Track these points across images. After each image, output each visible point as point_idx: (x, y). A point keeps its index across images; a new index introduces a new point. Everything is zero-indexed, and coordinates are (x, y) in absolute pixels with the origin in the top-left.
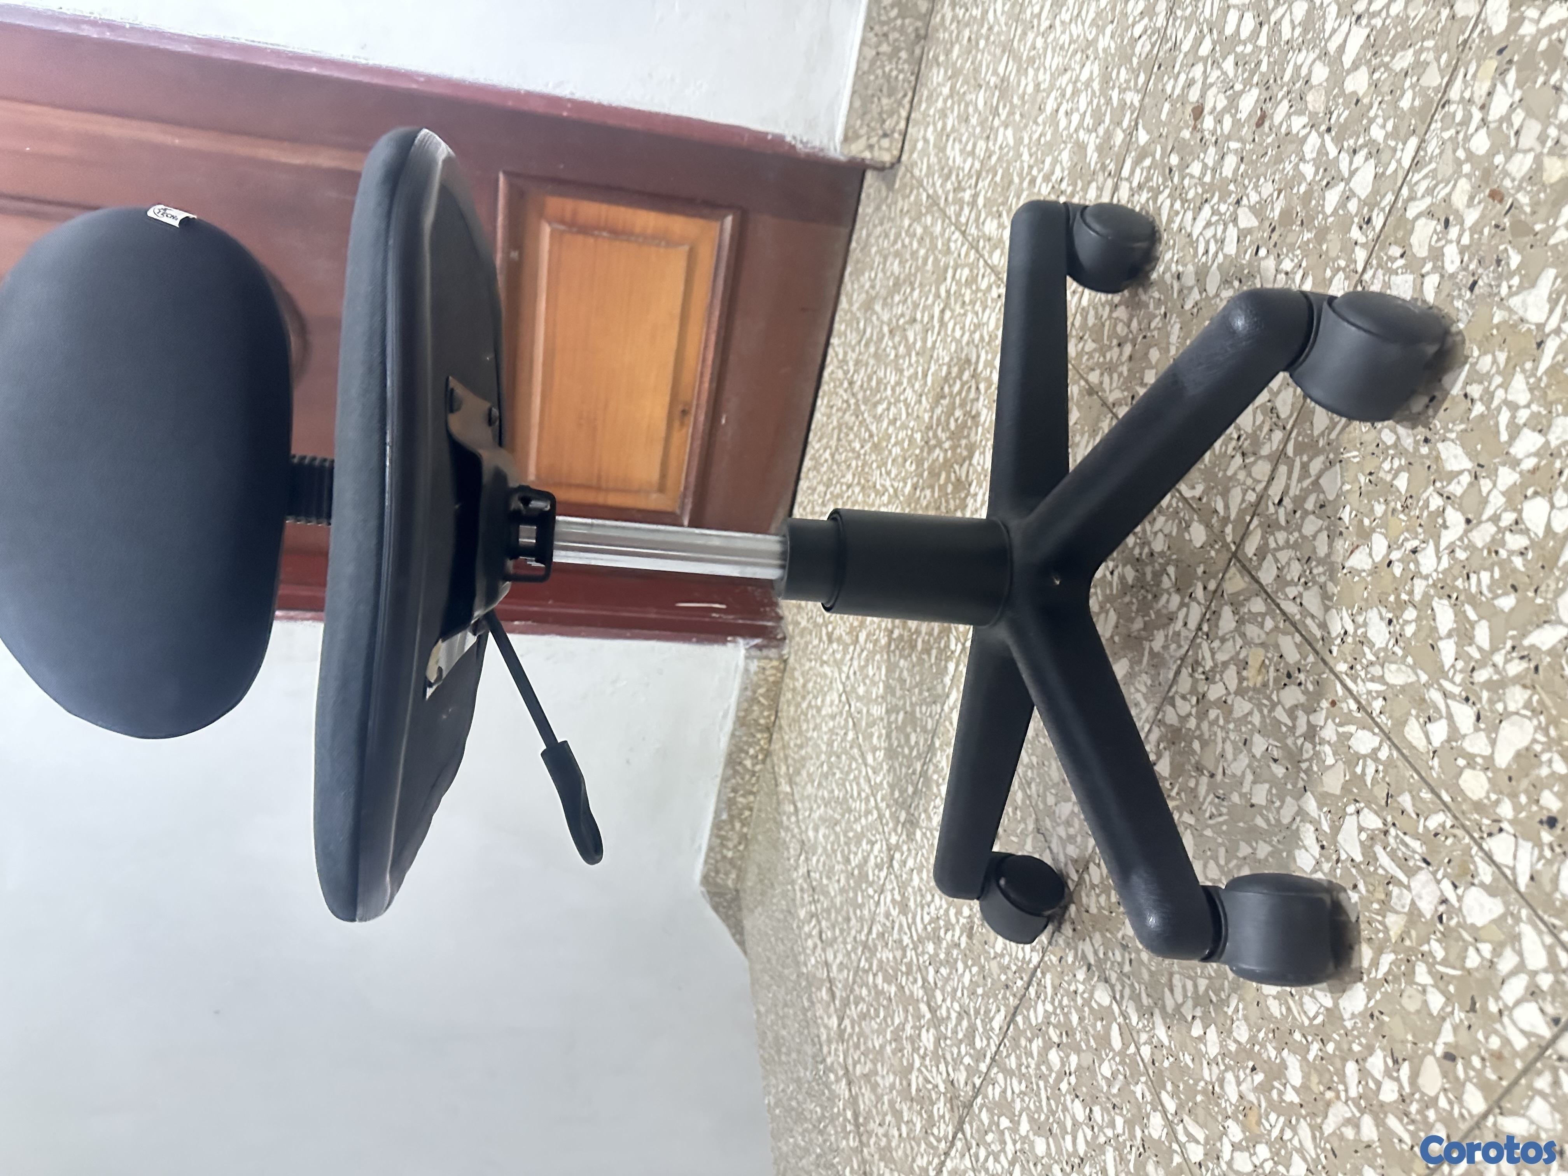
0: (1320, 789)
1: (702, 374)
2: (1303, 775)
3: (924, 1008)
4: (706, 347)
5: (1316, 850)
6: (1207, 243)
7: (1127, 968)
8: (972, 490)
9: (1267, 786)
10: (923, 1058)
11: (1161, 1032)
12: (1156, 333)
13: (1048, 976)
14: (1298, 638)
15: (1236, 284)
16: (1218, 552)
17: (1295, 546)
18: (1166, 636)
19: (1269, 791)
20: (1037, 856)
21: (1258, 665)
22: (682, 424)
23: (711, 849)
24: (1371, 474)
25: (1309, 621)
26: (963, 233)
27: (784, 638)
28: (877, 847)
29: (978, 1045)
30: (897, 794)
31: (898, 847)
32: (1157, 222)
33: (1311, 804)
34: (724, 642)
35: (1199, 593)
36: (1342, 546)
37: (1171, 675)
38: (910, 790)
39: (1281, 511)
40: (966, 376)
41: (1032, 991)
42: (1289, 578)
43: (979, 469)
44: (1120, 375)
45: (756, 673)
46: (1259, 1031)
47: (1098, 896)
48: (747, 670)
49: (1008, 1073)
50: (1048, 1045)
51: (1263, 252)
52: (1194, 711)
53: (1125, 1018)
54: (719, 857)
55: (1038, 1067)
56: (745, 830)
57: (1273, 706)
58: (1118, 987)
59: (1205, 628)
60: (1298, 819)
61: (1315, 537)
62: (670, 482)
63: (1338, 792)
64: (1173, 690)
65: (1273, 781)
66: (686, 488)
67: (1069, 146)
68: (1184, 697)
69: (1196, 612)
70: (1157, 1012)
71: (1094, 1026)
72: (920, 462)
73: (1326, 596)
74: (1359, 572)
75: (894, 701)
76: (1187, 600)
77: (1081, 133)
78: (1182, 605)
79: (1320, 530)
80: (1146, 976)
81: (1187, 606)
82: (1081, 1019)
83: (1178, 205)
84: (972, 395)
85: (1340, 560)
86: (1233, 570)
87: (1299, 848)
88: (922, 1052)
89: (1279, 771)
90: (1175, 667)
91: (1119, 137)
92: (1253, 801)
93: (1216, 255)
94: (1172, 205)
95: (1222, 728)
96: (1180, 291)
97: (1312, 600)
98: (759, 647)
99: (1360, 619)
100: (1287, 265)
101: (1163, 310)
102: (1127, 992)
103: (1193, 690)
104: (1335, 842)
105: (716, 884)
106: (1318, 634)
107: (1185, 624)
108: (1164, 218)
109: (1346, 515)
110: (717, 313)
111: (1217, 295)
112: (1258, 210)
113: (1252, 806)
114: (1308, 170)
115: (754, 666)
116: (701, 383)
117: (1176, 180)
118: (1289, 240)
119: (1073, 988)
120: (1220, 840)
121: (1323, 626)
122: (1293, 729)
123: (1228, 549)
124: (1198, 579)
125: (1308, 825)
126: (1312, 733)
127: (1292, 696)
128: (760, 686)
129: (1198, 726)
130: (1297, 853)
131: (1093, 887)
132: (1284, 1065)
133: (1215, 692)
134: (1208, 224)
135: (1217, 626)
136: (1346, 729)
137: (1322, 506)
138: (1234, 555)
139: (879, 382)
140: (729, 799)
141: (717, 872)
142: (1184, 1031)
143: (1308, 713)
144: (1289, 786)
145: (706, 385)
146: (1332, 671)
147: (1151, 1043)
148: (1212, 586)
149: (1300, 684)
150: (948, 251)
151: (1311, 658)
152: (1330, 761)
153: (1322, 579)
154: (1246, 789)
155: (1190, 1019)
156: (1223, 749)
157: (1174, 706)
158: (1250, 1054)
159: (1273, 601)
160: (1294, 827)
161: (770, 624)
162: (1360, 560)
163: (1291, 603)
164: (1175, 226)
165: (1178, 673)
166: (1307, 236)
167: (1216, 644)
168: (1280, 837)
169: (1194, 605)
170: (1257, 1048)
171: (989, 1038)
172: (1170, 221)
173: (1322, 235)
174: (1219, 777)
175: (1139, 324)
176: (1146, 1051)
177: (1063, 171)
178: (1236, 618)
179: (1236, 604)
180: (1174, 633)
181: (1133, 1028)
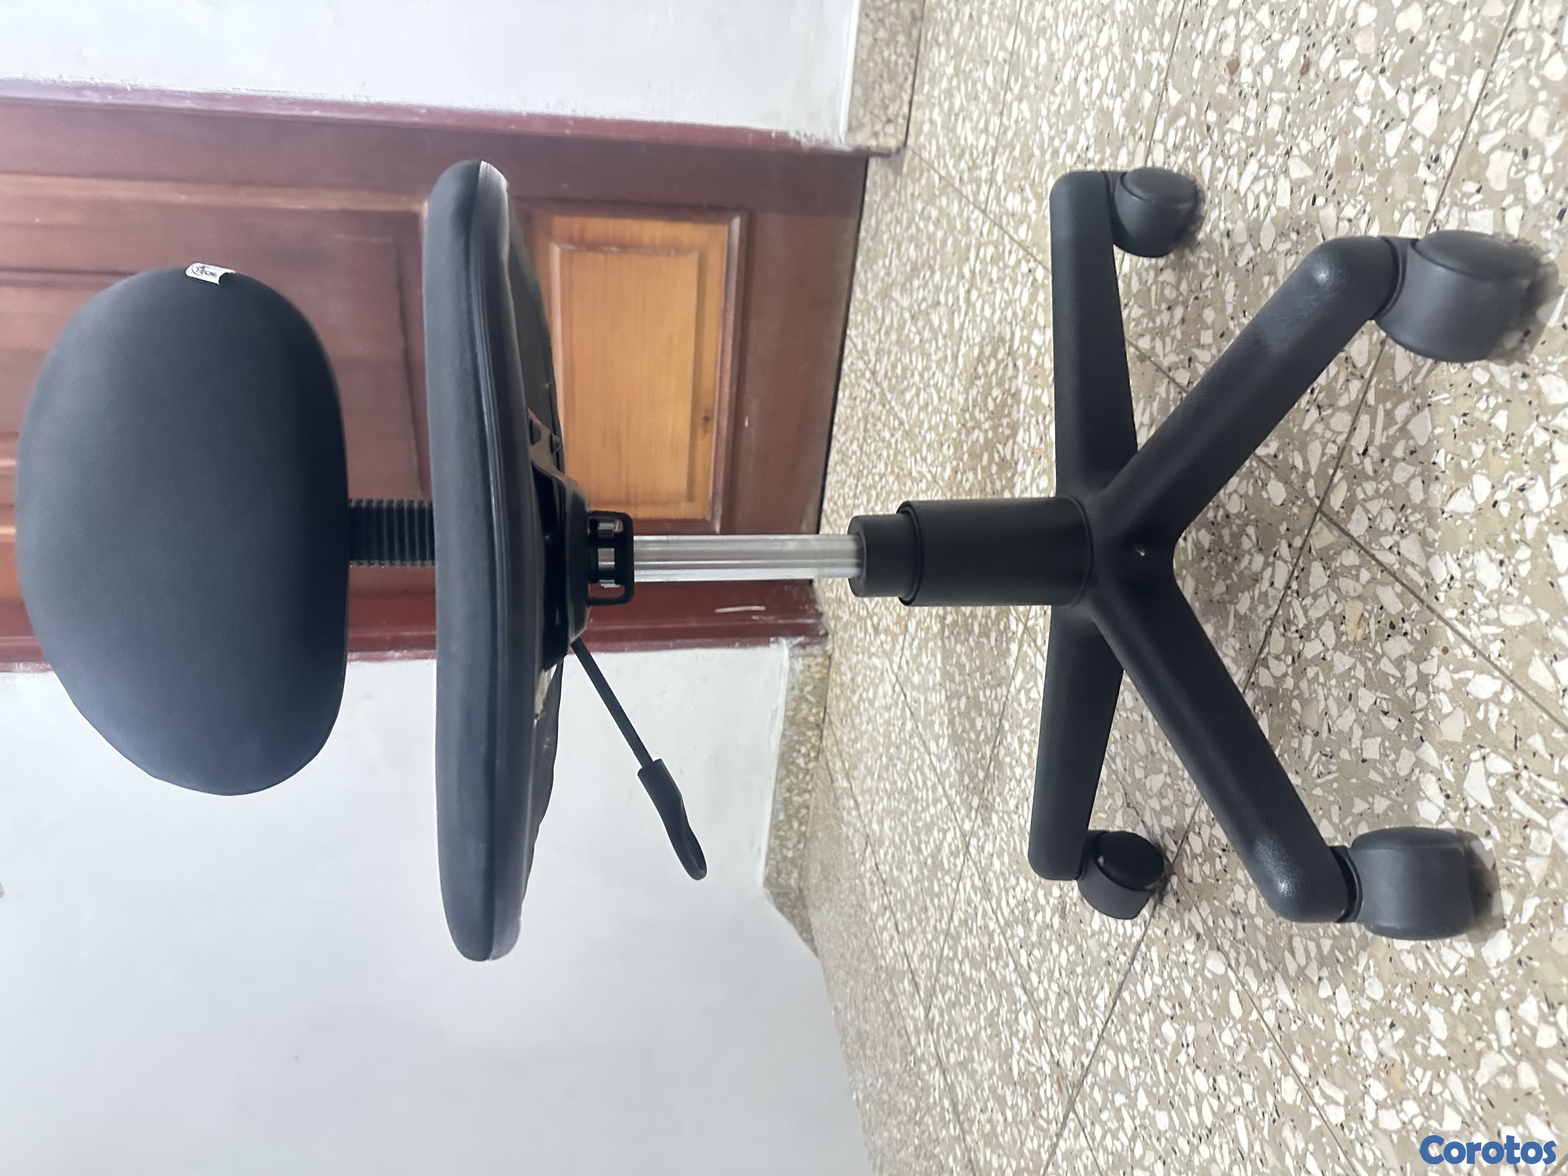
0: (1438, 739)
1: (721, 379)
2: (1417, 725)
3: (1019, 992)
4: (723, 351)
5: (1440, 800)
6: (1257, 197)
7: (1240, 935)
8: (1020, 468)
9: (1379, 739)
10: (1023, 1041)
11: (1285, 997)
12: (1209, 293)
13: (1154, 950)
14: (1399, 588)
15: (1294, 236)
16: (1300, 508)
17: (1386, 495)
18: (1252, 598)
19: (1382, 744)
20: (1129, 830)
21: (1357, 620)
22: (706, 431)
23: (771, 850)
24: (1465, 415)
25: (1409, 570)
26: (984, 212)
27: (827, 634)
28: (950, 836)
29: (1083, 1024)
30: (966, 780)
31: (973, 833)
32: (1199, 182)
33: (1429, 753)
34: (767, 643)
35: (1284, 551)
36: (1438, 491)
37: (1262, 636)
38: (981, 775)
39: (1367, 461)
40: (1001, 354)
41: (1137, 965)
42: (1382, 528)
43: (1025, 446)
44: (1173, 339)
45: (801, 672)
46: (1395, 987)
47: (1201, 865)
48: (792, 670)
49: (1119, 1050)
50: (1160, 1019)
51: (1320, 201)
52: (1290, 670)
53: (1243, 985)
54: (779, 857)
55: (1151, 1041)
56: (803, 828)
57: (1378, 659)
58: (1233, 955)
59: (1294, 586)
60: (1417, 770)
61: (1407, 484)
62: (698, 491)
63: (1459, 739)
64: (1266, 651)
65: (1385, 734)
66: (714, 494)
67: (1093, 113)
68: (1277, 658)
69: (1282, 572)
70: (1278, 977)
71: (1210, 996)
72: (958, 445)
73: (1426, 544)
74: (1461, 516)
75: (953, 687)
76: (1271, 559)
77: (1105, 100)
78: (1266, 564)
79: (1413, 477)
80: (1262, 941)
81: (1273, 565)
82: (1194, 990)
83: (1220, 163)
84: (1010, 372)
85: (1438, 505)
86: (1319, 525)
87: (1422, 799)
88: (1021, 1035)
89: (1391, 723)
90: (1264, 629)
91: (1147, 99)
92: (1366, 755)
93: (1268, 208)
94: (1214, 163)
95: (1323, 685)
96: (1231, 249)
97: (1410, 547)
98: (802, 646)
99: (1467, 563)
100: (1349, 212)
101: (1214, 270)
102: (1243, 959)
103: (1287, 650)
104: (1461, 790)
105: (779, 886)
106: (1422, 582)
107: (1272, 584)
108: (1206, 177)
109: (1440, 459)
110: (731, 317)
111: (1273, 249)
112: (1312, 159)
113: (1364, 761)
114: (1364, 114)
115: (799, 665)
116: (721, 387)
117: (1215, 137)
118: (1350, 186)
119: (1182, 959)
120: (1331, 798)
121: (1426, 573)
122: (1402, 680)
123: (1312, 504)
124: (1282, 537)
125: (1429, 775)
126: (1423, 682)
127: (1397, 646)
128: (806, 684)
129: (1296, 685)
130: (1419, 804)
131: (1195, 856)
132: (1426, 1019)
133: (1311, 649)
134: (1256, 179)
135: (1307, 583)
136: (1462, 675)
137: (1412, 453)
138: (1319, 510)
139: (904, 370)
140: (785, 799)
141: (779, 873)
142: (1310, 992)
143: (1418, 664)
144: (1404, 738)
145: (727, 390)
146: (1440, 617)
147: (1275, 1008)
148: (1298, 542)
149: (1406, 634)
150: (968, 231)
151: (1415, 607)
152: (1447, 708)
153: (1421, 526)
154: (1355, 743)
155: (1316, 980)
156: (1326, 706)
157: (1268, 668)
158: (1387, 1011)
159: (1367, 552)
160: (1414, 778)
161: (810, 621)
162: (1461, 503)
163: (1388, 553)
164: (1219, 184)
165: (1268, 633)
166: (1369, 180)
167: (1308, 601)
168: (1399, 789)
169: (1279, 563)
170: (1394, 1004)
171: (1094, 1017)
172: (1213, 179)
173: (1385, 177)
174: (1324, 734)
175: (1189, 285)
176: (1270, 1017)
177: (1088, 139)
178: (1328, 573)
179: (1326, 559)
180: (1260, 593)
181: (1253, 994)
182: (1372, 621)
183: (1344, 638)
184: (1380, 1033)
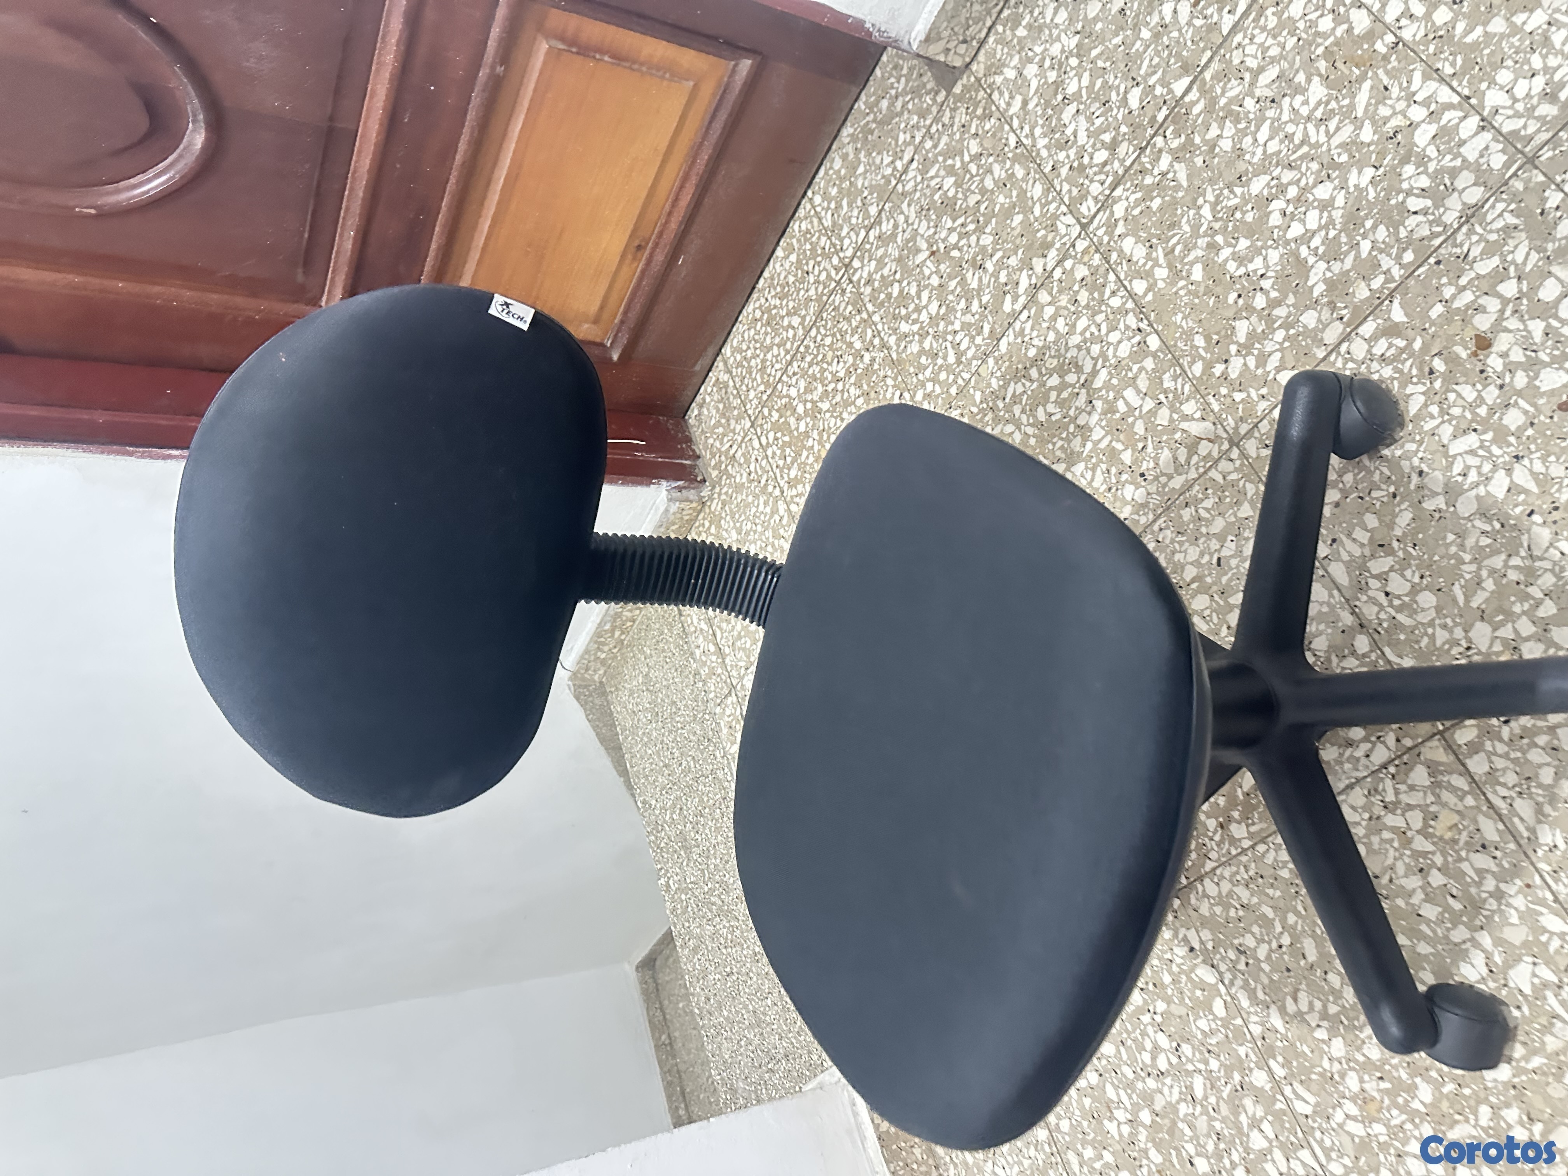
0: (1498, 934)
1: (670, 214)
2: (1481, 917)
6: (1468, 468)
7: (1242, 966)
9: (1440, 909)
11: (1276, 1021)
12: (1378, 505)
14: (1501, 826)
15: (1497, 525)
17: (1516, 762)
19: (1442, 914)
21: (1449, 824)
22: (634, 259)
23: (587, 651)
25: (1516, 820)
27: (704, 481)
33: (1485, 940)
34: (649, 484)
35: (1390, 741)
37: (1342, 785)
45: (674, 514)
48: (667, 511)
51: (1537, 519)
53: (1232, 998)
57: (1460, 860)
58: (1228, 977)
59: (1392, 770)
60: (1469, 944)
61: (1540, 766)
62: (606, 316)
63: (1517, 943)
65: (1447, 908)
66: (622, 322)
69: (1382, 753)
70: (1274, 1008)
78: (1366, 739)
79: (1547, 765)
81: (1374, 743)
83: (1434, 410)
90: (1347, 782)
92: (1422, 913)
93: (1476, 485)
94: (1426, 405)
95: (1396, 849)
96: (1419, 488)
97: (1524, 808)
98: (680, 489)
103: (1367, 808)
104: (1505, 973)
106: (1524, 833)
107: (1368, 756)
108: (1413, 410)
112: (1541, 481)
113: (1419, 915)
115: (674, 507)
116: (667, 222)
117: (1438, 384)
121: (1532, 830)
122: (1479, 884)
123: (1435, 726)
124: (1391, 730)
125: (1479, 951)
126: (1499, 895)
127: (1483, 861)
130: (1462, 964)
132: (1414, 1086)
133: (1393, 820)
134: (1472, 452)
136: (1537, 908)
137: (1553, 749)
138: (1441, 733)
140: (616, 613)
141: (587, 670)
142: (1305, 1031)
143: (1498, 881)
144: (1464, 919)
145: (672, 226)
146: (1532, 863)
147: (1263, 1025)
148: (1408, 743)
149: (1495, 858)
151: (1512, 846)
152: (1514, 920)
154: (1414, 901)
155: (1314, 1024)
156: (1394, 864)
158: (1378, 1068)
159: (1479, 788)
160: (1464, 947)
161: (688, 462)
163: (1500, 799)
164: (1426, 426)
165: (1350, 787)
168: (1446, 947)
172: (1420, 417)
174: (1385, 881)
178: (1432, 780)
179: (1433, 769)
180: (1351, 756)
181: (1243, 1008)
182: (1465, 834)
183: (1431, 830)
184: (1366, 1078)
